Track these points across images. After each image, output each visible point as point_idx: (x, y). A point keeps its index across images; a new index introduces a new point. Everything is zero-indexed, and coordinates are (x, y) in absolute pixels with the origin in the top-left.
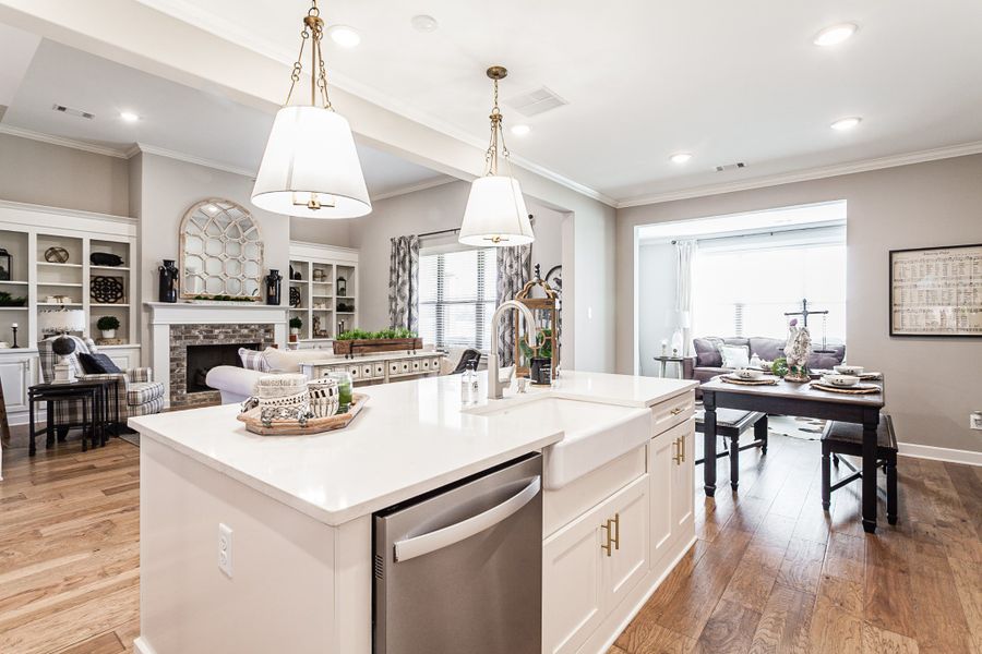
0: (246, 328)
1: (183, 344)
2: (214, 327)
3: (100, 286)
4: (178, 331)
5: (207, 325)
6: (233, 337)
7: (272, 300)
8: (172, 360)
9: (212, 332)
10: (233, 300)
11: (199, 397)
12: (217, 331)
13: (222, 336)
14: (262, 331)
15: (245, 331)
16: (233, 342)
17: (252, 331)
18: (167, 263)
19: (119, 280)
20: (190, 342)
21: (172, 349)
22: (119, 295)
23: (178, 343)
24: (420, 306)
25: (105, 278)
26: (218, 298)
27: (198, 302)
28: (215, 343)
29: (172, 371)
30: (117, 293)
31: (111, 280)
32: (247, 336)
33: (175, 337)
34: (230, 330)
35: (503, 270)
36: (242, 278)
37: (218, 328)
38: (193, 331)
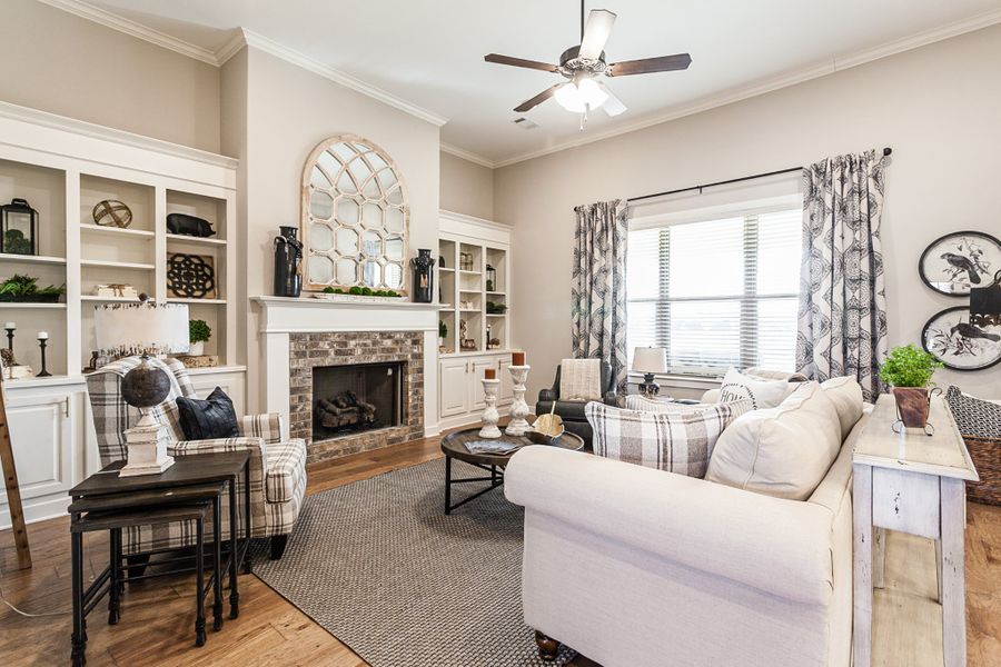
0: (390, 337)
1: (307, 364)
2: (348, 336)
3: (180, 269)
4: (303, 343)
5: (340, 334)
6: (373, 352)
7: (420, 295)
8: (293, 391)
9: (346, 344)
10: (374, 294)
11: (328, 449)
12: (352, 343)
13: (359, 351)
14: (409, 342)
15: (388, 343)
16: (373, 359)
17: (397, 342)
18: (285, 230)
19: (206, 262)
20: (317, 361)
21: (294, 373)
22: (208, 285)
23: (301, 363)
24: (629, 304)
25: (187, 258)
26: (354, 291)
27: (330, 297)
28: (351, 361)
29: (293, 408)
30: (205, 281)
31: (196, 261)
32: (391, 350)
33: (297, 353)
34: (369, 342)
35: (820, 243)
36: (383, 261)
37: (354, 338)
38: (321, 344)
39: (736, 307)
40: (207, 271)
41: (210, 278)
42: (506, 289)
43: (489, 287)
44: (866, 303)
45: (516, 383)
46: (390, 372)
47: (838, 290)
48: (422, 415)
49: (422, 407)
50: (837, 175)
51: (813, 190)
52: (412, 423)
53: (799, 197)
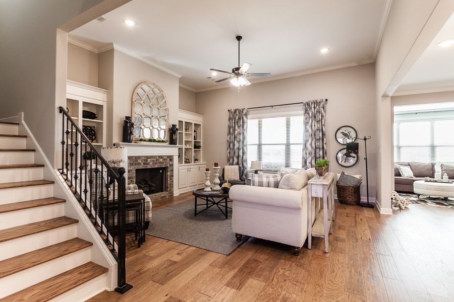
0: (162, 158)
1: (134, 168)
2: (148, 157)
4: (132, 160)
5: (145, 157)
6: (156, 163)
7: (172, 142)
9: (147, 160)
10: (157, 142)
12: (149, 160)
13: (151, 163)
14: (168, 160)
15: (161, 160)
16: (156, 166)
17: (164, 160)
18: (127, 118)
19: (93, 129)
20: (137, 167)
21: (129, 171)
22: (94, 138)
23: (132, 168)
24: (248, 146)
26: (150, 140)
27: (143, 143)
28: (149, 167)
30: (93, 136)
31: (89, 128)
32: (162, 163)
33: (130, 164)
34: (155, 160)
35: (308, 127)
36: (159, 129)
37: (150, 158)
38: (139, 160)
39: (284, 147)
40: (93, 132)
41: (94, 135)
42: (201, 140)
43: (195, 139)
44: (321, 147)
45: (216, 173)
46: (161, 171)
47: (313, 142)
48: (173, 188)
49: (173, 184)
50: (313, 106)
51: (306, 110)
52: (169, 191)
53: (302, 112)
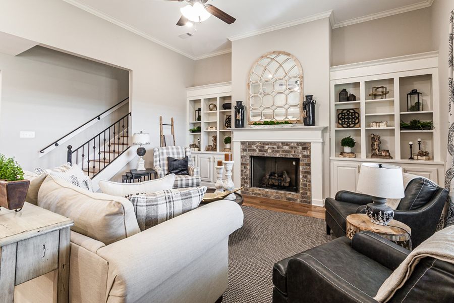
0: (287, 145)
1: (247, 154)
2: (265, 143)
4: (247, 146)
5: (261, 143)
6: (278, 152)
8: (242, 164)
9: (264, 147)
11: (256, 192)
12: (267, 147)
13: (270, 151)
14: (300, 148)
15: (286, 148)
16: (278, 155)
17: (292, 148)
20: (251, 153)
21: (242, 157)
23: (245, 154)
28: (266, 155)
29: (242, 171)
32: (289, 152)
33: (243, 149)
34: (275, 146)
37: (268, 144)
38: (253, 146)
46: (294, 163)
48: (310, 190)
49: (310, 186)
52: (302, 193)
